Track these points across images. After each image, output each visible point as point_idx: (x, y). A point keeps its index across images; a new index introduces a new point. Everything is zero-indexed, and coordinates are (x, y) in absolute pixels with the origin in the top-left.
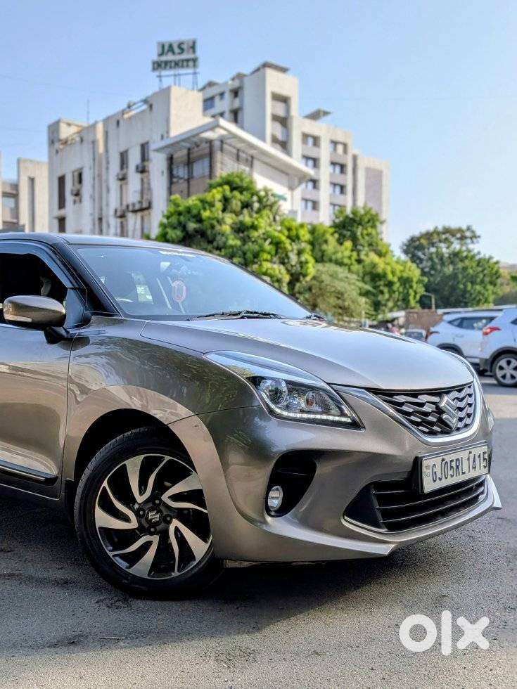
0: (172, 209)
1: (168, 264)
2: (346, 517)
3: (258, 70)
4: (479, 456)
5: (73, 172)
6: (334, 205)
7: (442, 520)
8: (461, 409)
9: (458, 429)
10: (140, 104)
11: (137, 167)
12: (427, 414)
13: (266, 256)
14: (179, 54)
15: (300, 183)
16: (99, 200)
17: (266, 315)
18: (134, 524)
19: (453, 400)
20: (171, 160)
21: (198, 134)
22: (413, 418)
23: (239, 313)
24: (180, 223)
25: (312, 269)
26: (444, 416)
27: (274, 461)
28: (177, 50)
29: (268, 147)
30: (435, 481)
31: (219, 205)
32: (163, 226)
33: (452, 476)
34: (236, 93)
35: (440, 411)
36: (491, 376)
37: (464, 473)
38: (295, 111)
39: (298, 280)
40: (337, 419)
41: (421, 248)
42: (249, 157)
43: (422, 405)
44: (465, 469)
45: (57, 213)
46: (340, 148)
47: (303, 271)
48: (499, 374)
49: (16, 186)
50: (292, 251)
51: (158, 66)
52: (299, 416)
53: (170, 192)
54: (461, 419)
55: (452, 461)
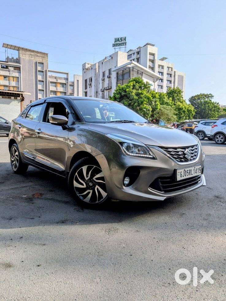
0: (118, 88)
1: (102, 105)
2: (150, 188)
3: (145, 45)
4: (198, 169)
5: (89, 78)
6: (168, 87)
7: (184, 189)
8: (192, 153)
9: (191, 160)
10: (109, 57)
11: (108, 76)
12: (180, 155)
13: (145, 102)
14: (121, 41)
15: (157, 80)
16: (96, 86)
17: (131, 122)
18: (85, 186)
19: (190, 150)
20: (118, 74)
21: (126, 66)
22: (174, 156)
23: (122, 121)
24: (119, 93)
25: (159, 107)
26: (186, 156)
27: (126, 169)
28: (120, 40)
29: (148, 69)
30: (181, 177)
31: (132, 87)
32: (114, 93)
33: (188, 175)
34: (138, 53)
35: (184, 154)
36: (214, 140)
37: (192, 174)
38: (156, 58)
39: (155, 110)
40: (148, 156)
41: (195, 100)
42: (141, 73)
43: (178, 152)
44: (193, 173)
45: (85, 91)
46: (170, 69)
47: (156, 107)
48: (217, 140)
49: (73, 83)
50: (153, 101)
51: (114, 45)
52: (135, 155)
53: (117, 84)
54: (192, 157)
55: (188, 170)
